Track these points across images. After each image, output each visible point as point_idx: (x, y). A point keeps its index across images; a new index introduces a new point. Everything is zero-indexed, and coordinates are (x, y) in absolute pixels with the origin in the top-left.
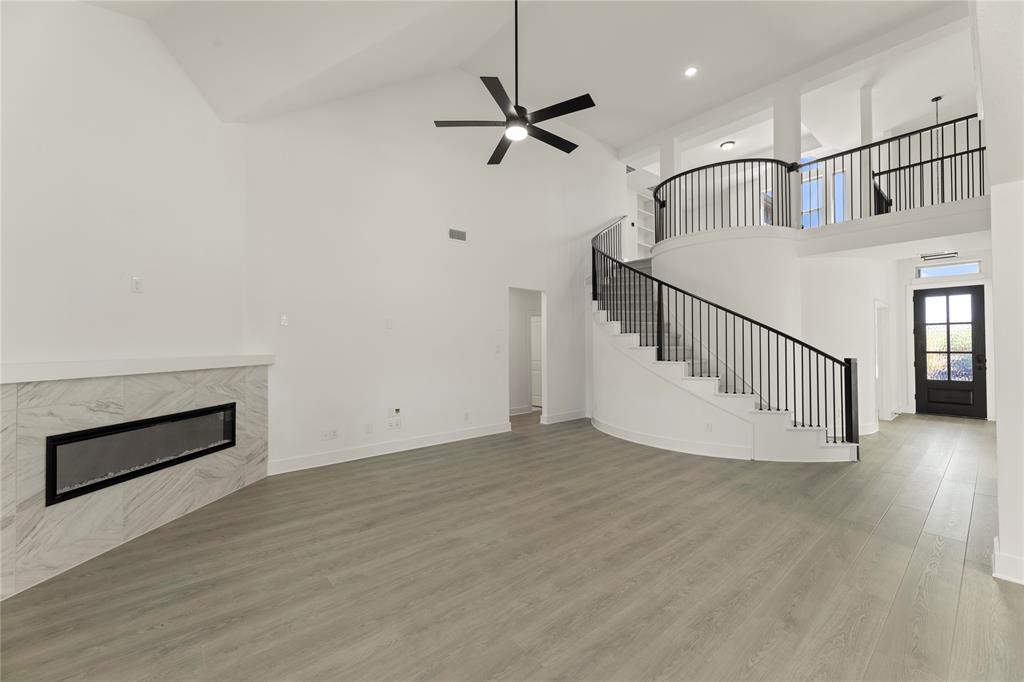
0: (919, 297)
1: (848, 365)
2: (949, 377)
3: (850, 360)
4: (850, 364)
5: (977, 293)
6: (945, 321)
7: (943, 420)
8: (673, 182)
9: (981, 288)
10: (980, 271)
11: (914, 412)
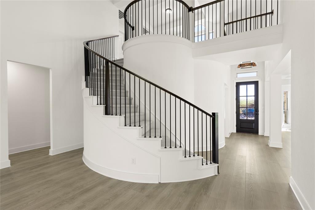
0: (238, 85)
1: (214, 116)
2: (247, 118)
3: (215, 113)
4: (215, 116)
5: (256, 83)
6: (246, 95)
7: (245, 135)
8: (134, 5)
9: (258, 82)
10: (257, 76)
11: (235, 132)
